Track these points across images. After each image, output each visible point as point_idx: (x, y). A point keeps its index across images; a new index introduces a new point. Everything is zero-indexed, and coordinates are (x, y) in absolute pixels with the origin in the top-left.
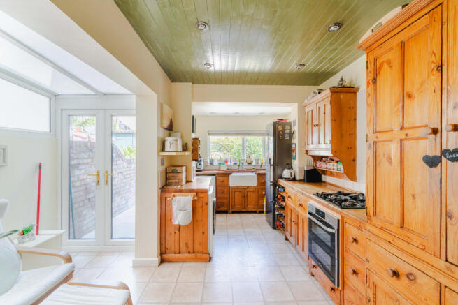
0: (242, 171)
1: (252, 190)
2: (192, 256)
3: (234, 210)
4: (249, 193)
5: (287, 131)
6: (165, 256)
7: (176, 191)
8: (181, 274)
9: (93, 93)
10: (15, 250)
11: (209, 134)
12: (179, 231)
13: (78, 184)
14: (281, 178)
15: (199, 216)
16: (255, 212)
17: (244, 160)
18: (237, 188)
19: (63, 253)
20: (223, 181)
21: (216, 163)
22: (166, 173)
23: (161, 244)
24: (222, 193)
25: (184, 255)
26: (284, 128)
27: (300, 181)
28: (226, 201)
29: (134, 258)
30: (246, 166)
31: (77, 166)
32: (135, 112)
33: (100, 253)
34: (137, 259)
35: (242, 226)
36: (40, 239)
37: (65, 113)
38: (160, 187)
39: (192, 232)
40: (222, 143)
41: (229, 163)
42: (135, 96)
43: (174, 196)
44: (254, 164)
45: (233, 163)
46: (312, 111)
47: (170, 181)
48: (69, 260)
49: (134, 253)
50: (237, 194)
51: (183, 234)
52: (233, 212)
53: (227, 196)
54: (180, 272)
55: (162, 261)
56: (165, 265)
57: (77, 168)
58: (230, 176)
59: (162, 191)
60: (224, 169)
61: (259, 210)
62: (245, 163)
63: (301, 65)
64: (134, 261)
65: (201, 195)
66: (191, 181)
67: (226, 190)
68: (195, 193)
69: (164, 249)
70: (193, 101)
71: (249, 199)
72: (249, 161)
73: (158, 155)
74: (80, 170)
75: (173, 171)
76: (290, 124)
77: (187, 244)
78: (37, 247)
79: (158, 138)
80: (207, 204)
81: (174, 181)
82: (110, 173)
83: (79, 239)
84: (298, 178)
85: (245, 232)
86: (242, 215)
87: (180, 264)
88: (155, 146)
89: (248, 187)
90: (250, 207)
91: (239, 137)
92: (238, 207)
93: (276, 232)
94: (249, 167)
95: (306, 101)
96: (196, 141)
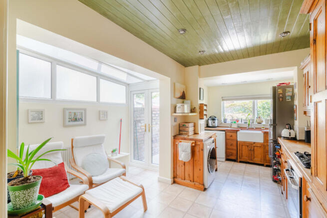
0: (252, 129)
1: (258, 145)
2: (193, 183)
3: (242, 160)
4: (255, 148)
5: (289, 94)
6: (176, 179)
7: (182, 139)
8: (182, 193)
9: (142, 81)
10: (106, 158)
11: (223, 100)
12: (184, 165)
13: (140, 131)
14: (280, 136)
15: (197, 157)
16: (262, 165)
17: (253, 120)
18: (244, 142)
19: (122, 163)
20: (231, 136)
21: (229, 121)
22: (179, 127)
23: (174, 172)
24: (231, 145)
25: (187, 181)
26: (284, 91)
27: (301, 141)
28: (234, 152)
29: (158, 176)
30: (255, 125)
31: (139, 121)
32: (158, 90)
33: (146, 170)
34: (161, 177)
35: (244, 173)
36: (119, 156)
37: (132, 93)
38: (173, 135)
39: (192, 167)
40: (246, 106)
41: (240, 122)
42: (159, 80)
43: (181, 142)
44: (264, 123)
45: (243, 122)
46: (308, 72)
47: (182, 132)
48: (124, 167)
49: (158, 173)
50: (244, 147)
51: (187, 167)
52: (241, 162)
53: (235, 148)
54: (182, 191)
55: (174, 182)
56: (175, 185)
57: (140, 122)
58: (238, 132)
59: (174, 138)
60: (235, 126)
61: (266, 164)
62: (255, 123)
63: (285, 33)
64: (158, 178)
65: (199, 143)
66: (198, 134)
67: (235, 143)
68: (194, 142)
69: (175, 175)
70: (200, 77)
71: (256, 153)
72: (259, 121)
73: (172, 115)
74: (141, 123)
75: (183, 125)
76: (292, 87)
77: (189, 175)
78: (116, 159)
79: (171, 104)
80: (203, 150)
81: (184, 132)
82: (150, 125)
83: (141, 161)
84: (298, 139)
85: (243, 178)
86: (248, 165)
87: (184, 187)
88: (169, 110)
89: (254, 143)
90: (257, 160)
91: (250, 101)
92: (245, 158)
93: (275, 185)
94: (259, 126)
95: (302, 64)
96: (201, 106)
